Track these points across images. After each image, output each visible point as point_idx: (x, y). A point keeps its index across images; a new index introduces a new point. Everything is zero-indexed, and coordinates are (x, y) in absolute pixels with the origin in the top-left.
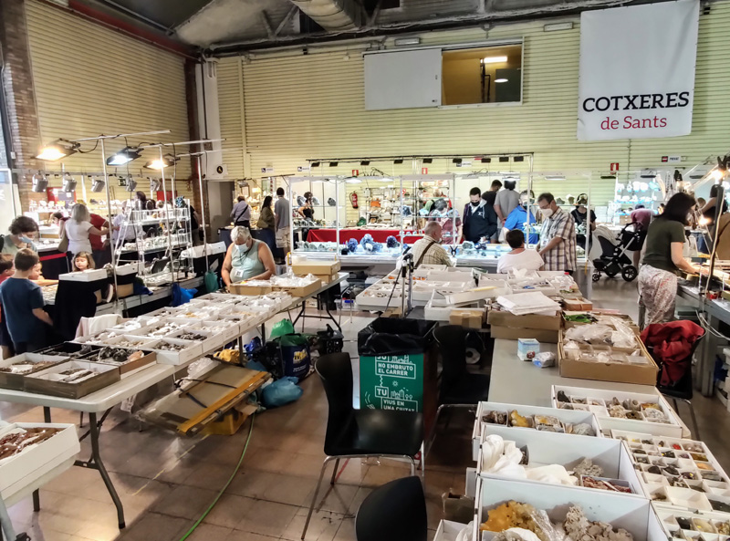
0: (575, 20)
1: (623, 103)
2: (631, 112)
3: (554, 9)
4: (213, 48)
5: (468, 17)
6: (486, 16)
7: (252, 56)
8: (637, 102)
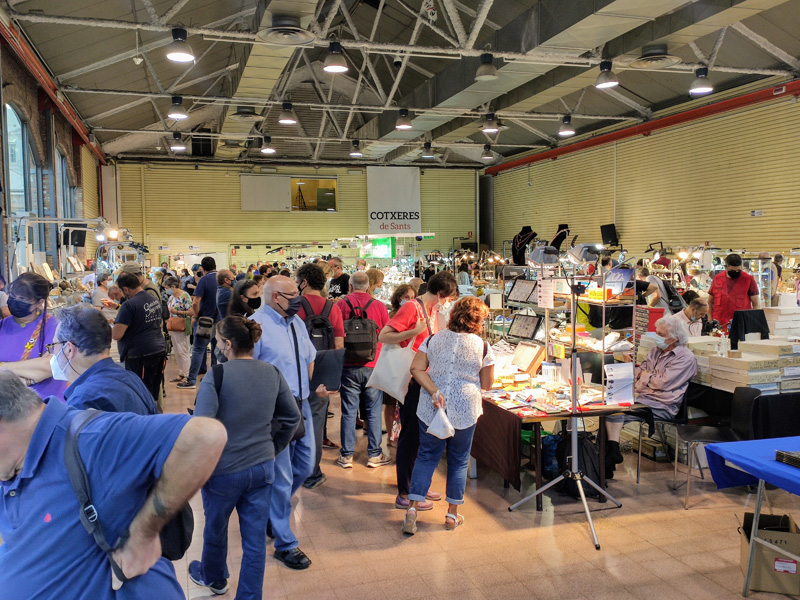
0: (363, 169)
1: (390, 216)
2: (393, 220)
3: (353, 163)
4: (120, 156)
5: (307, 161)
6: (317, 162)
7: (152, 165)
8: (396, 216)
